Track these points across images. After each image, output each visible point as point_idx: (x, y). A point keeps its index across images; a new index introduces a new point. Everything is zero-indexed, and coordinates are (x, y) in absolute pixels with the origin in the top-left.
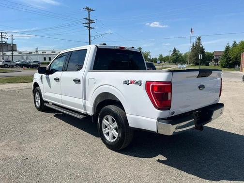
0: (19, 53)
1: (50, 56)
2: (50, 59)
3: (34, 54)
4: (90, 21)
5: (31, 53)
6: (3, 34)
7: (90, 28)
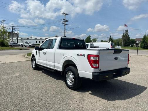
0: (21, 38)
1: (39, 40)
2: (40, 42)
3: (30, 39)
4: (65, 21)
5: (28, 38)
6: (13, 27)
7: (65, 25)
